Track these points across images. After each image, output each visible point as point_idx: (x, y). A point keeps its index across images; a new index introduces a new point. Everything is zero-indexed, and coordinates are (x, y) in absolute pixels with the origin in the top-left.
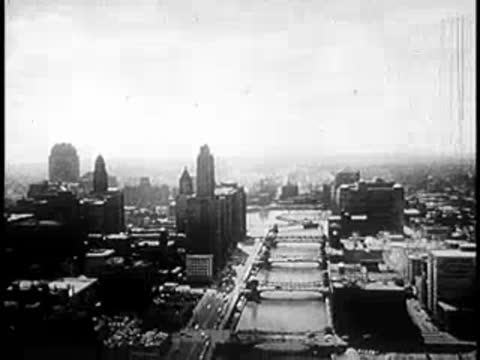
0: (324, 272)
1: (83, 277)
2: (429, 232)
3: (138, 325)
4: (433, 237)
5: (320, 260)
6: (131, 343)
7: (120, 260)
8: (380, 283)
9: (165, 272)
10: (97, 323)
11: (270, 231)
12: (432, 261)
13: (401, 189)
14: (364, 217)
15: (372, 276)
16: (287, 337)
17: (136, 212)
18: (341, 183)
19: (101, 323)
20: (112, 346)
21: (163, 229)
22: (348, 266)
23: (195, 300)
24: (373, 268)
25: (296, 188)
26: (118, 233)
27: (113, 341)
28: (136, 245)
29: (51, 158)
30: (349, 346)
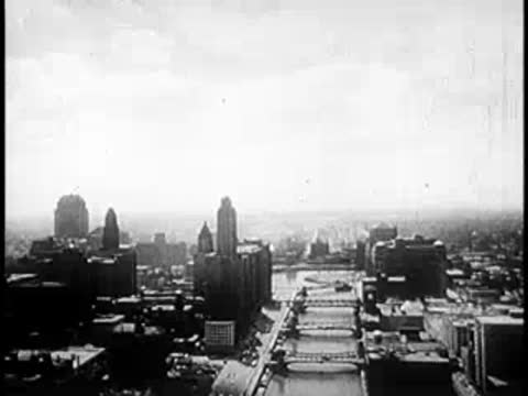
2: (475, 295)
4: (479, 301)
5: (354, 327)
8: (422, 354)
12: (479, 328)
13: (443, 247)
14: (402, 278)
22: (385, 334)
24: (414, 337)
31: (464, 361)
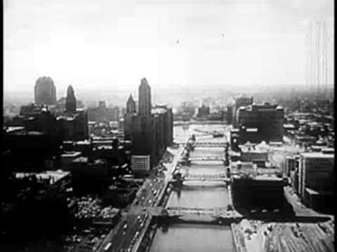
0: (227, 167)
1: (60, 171)
2: (300, 140)
3: (98, 204)
4: (303, 143)
5: (224, 159)
6: (94, 215)
7: (85, 160)
8: (266, 175)
9: (117, 167)
10: (69, 202)
11: (190, 139)
12: (302, 160)
13: (282, 110)
14: (255, 130)
15: (260, 170)
16: (201, 212)
17: (96, 126)
18: (240, 106)
19: (73, 202)
20: (80, 217)
21: (114, 138)
22: (243, 163)
23: (137, 186)
24: (261, 165)
25: (208, 109)
26: (83, 140)
27: (81, 214)
28: (97, 148)
29: (35, 88)
30: (243, 218)
31: (292, 180)
